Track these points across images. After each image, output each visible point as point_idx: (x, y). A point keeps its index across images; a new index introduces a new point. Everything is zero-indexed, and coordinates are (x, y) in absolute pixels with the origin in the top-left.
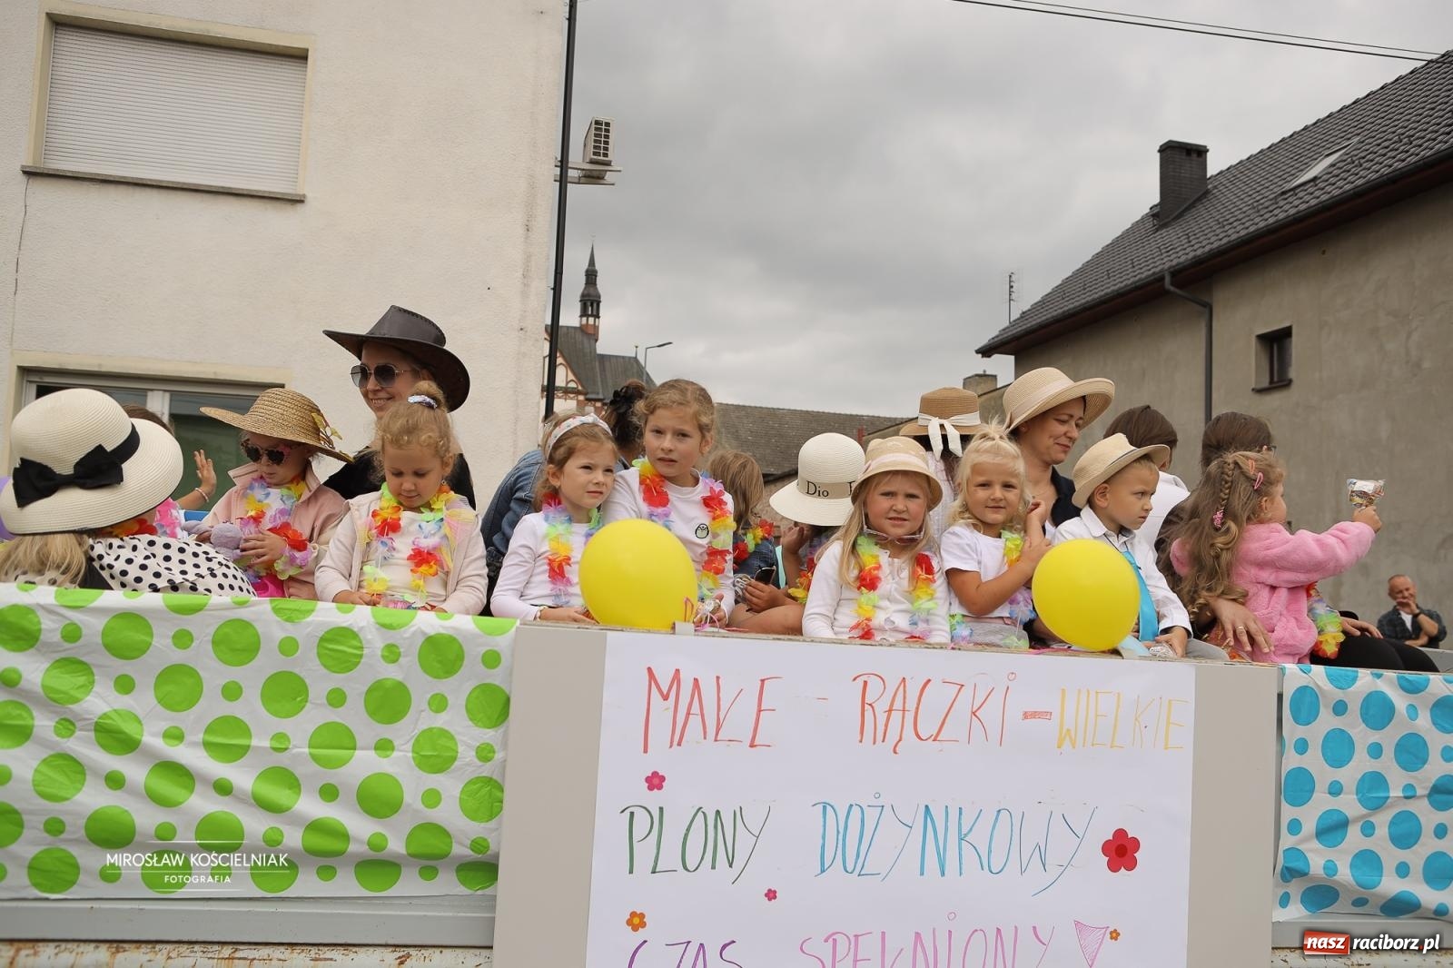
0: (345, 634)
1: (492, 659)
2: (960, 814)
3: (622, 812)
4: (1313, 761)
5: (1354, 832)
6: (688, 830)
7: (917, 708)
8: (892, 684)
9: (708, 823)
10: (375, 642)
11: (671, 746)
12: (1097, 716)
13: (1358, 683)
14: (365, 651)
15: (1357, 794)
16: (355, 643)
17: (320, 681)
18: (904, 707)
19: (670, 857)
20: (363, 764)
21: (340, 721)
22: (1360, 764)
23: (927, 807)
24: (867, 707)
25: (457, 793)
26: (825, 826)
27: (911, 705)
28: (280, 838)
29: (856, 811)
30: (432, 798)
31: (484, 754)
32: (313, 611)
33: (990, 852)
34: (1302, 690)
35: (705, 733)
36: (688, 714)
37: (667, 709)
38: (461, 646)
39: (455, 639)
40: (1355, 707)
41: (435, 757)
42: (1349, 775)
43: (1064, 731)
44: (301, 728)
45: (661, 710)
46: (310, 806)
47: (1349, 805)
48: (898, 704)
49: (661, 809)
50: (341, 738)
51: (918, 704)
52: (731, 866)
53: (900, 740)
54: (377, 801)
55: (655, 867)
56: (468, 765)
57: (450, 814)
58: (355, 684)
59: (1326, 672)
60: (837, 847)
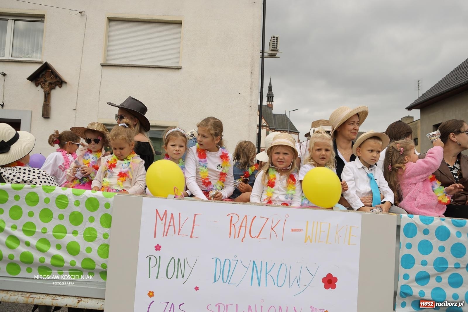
0: (63, 197)
1: (107, 206)
2: (267, 264)
3: (147, 257)
4: (414, 252)
5: (432, 281)
6: (169, 264)
7: (251, 226)
8: (242, 218)
9: (176, 263)
10: (72, 200)
11: (163, 236)
12: (320, 231)
13: (434, 222)
14: (69, 202)
15: (434, 266)
16: (66, 200)
17: (56, 211)
18: (246, 226)
19: (163, 274)
20: (69, 238)
21: (62, 224)
22: (435, 254)
23: (254, 261)
24: (232, 225)
25: (97, 248)
26: (216, 266)
27: (249, 225)
28: (44, 260)
29: (227, 261)
30: (89, 250)
31: (105, 236)
32: (54, 189)
33: (277, 279)
34: (409, 224)
35: (175, 232)
36: (169, 225)
37: (162, 224)
38: (98, 201)
39: (96, 199)
40: (433, 232)
41: (90, 237)
42: (431, 258)
43: (307, 237)
44: (50, 226)
45: (161, 224)
46: (53, 251)
47: (430, 269)
48: (244, 225)
49: (160, 257)
50: (62, 230)
51: (251, 225)
52: (183, 278)
53: (244, 237)
54: (73, 250)
55: (157, 276)
56: (100, 240)
57: (94, 255)
58: (66, 213)
59: (420, 218)
60: (220, 274)
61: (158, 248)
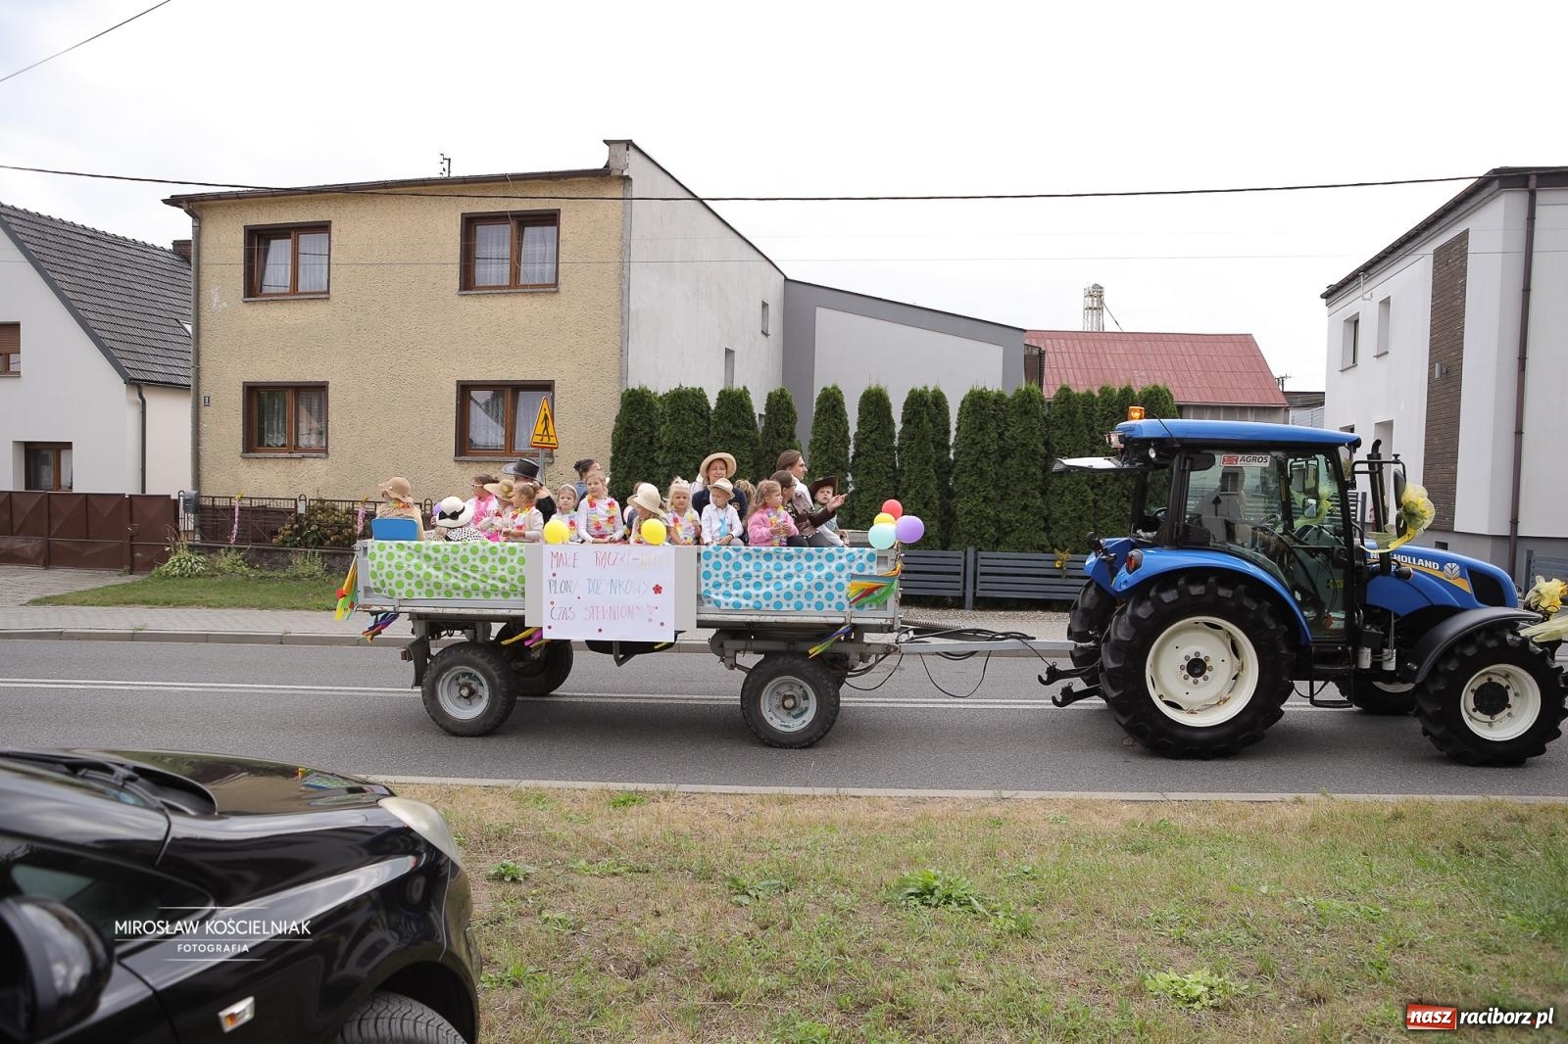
0: (494, 547)
2: (619, 581)
3: (548, 581)
4: (710, 569)
5: (723, 586)
6: (561, 584)
9: (565, 583)
10: (500, 549)
11: (557, 568)
17: (490, 558)
19: (558, 590)
20: (499, 573)
22: (724, 569)
23: (612, 580)
25: (517, 578)
26: (589, 583)
28: (485, 588)
29: (596, 580)
30: (513, 579)
31: (522, 570)
33: (626, 589)
34: (706, 552)
35: (564, 564)
41: (512, 572)
43: (643, 562)
44: (487, 567)
45: (555, 560)
46: (490, 581)
47: (721, 579)
49: (556, 580)
50: (495, 567)
52: (570, 592)
53: (605, 565)
54: (503, 580)
55: (555, 592)
56: (519, 572)
57: (516, 582)
58: (497, 557)
60: (592, 588)
61: (554, 575)
